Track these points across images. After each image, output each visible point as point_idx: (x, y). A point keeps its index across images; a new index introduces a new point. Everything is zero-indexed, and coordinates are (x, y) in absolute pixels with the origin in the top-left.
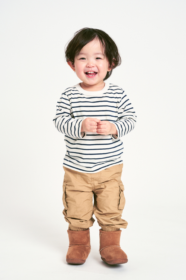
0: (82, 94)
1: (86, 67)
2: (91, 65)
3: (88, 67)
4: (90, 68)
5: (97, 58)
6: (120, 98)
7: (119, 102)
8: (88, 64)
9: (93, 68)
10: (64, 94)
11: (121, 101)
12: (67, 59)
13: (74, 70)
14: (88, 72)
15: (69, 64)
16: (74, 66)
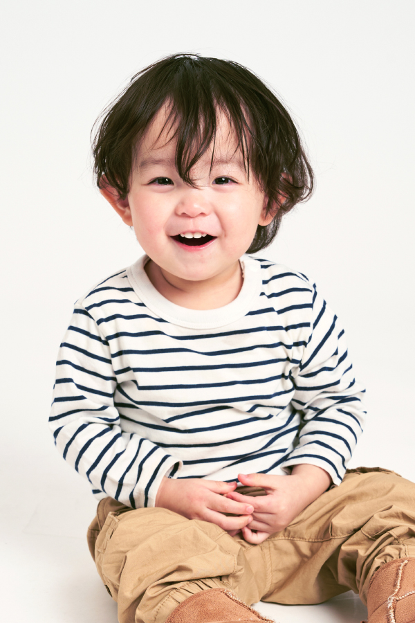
0: (161, 320)
1: (176, 214)
2: (196, 206)
3: (184, 215)
4: (189, 217)
5: (220, 181)
6: (307, 325)
7: (305, 344)
8: (182, 203)
9: (201, 218)
10: (85, 312)
11: (310, 338)
12: (99, 175)
13: (128, 219)
14: (184, 233)
15: (108, 195)
16: (126, 205)
